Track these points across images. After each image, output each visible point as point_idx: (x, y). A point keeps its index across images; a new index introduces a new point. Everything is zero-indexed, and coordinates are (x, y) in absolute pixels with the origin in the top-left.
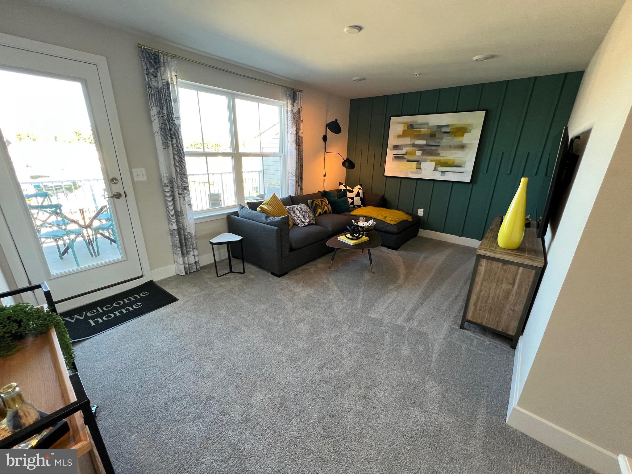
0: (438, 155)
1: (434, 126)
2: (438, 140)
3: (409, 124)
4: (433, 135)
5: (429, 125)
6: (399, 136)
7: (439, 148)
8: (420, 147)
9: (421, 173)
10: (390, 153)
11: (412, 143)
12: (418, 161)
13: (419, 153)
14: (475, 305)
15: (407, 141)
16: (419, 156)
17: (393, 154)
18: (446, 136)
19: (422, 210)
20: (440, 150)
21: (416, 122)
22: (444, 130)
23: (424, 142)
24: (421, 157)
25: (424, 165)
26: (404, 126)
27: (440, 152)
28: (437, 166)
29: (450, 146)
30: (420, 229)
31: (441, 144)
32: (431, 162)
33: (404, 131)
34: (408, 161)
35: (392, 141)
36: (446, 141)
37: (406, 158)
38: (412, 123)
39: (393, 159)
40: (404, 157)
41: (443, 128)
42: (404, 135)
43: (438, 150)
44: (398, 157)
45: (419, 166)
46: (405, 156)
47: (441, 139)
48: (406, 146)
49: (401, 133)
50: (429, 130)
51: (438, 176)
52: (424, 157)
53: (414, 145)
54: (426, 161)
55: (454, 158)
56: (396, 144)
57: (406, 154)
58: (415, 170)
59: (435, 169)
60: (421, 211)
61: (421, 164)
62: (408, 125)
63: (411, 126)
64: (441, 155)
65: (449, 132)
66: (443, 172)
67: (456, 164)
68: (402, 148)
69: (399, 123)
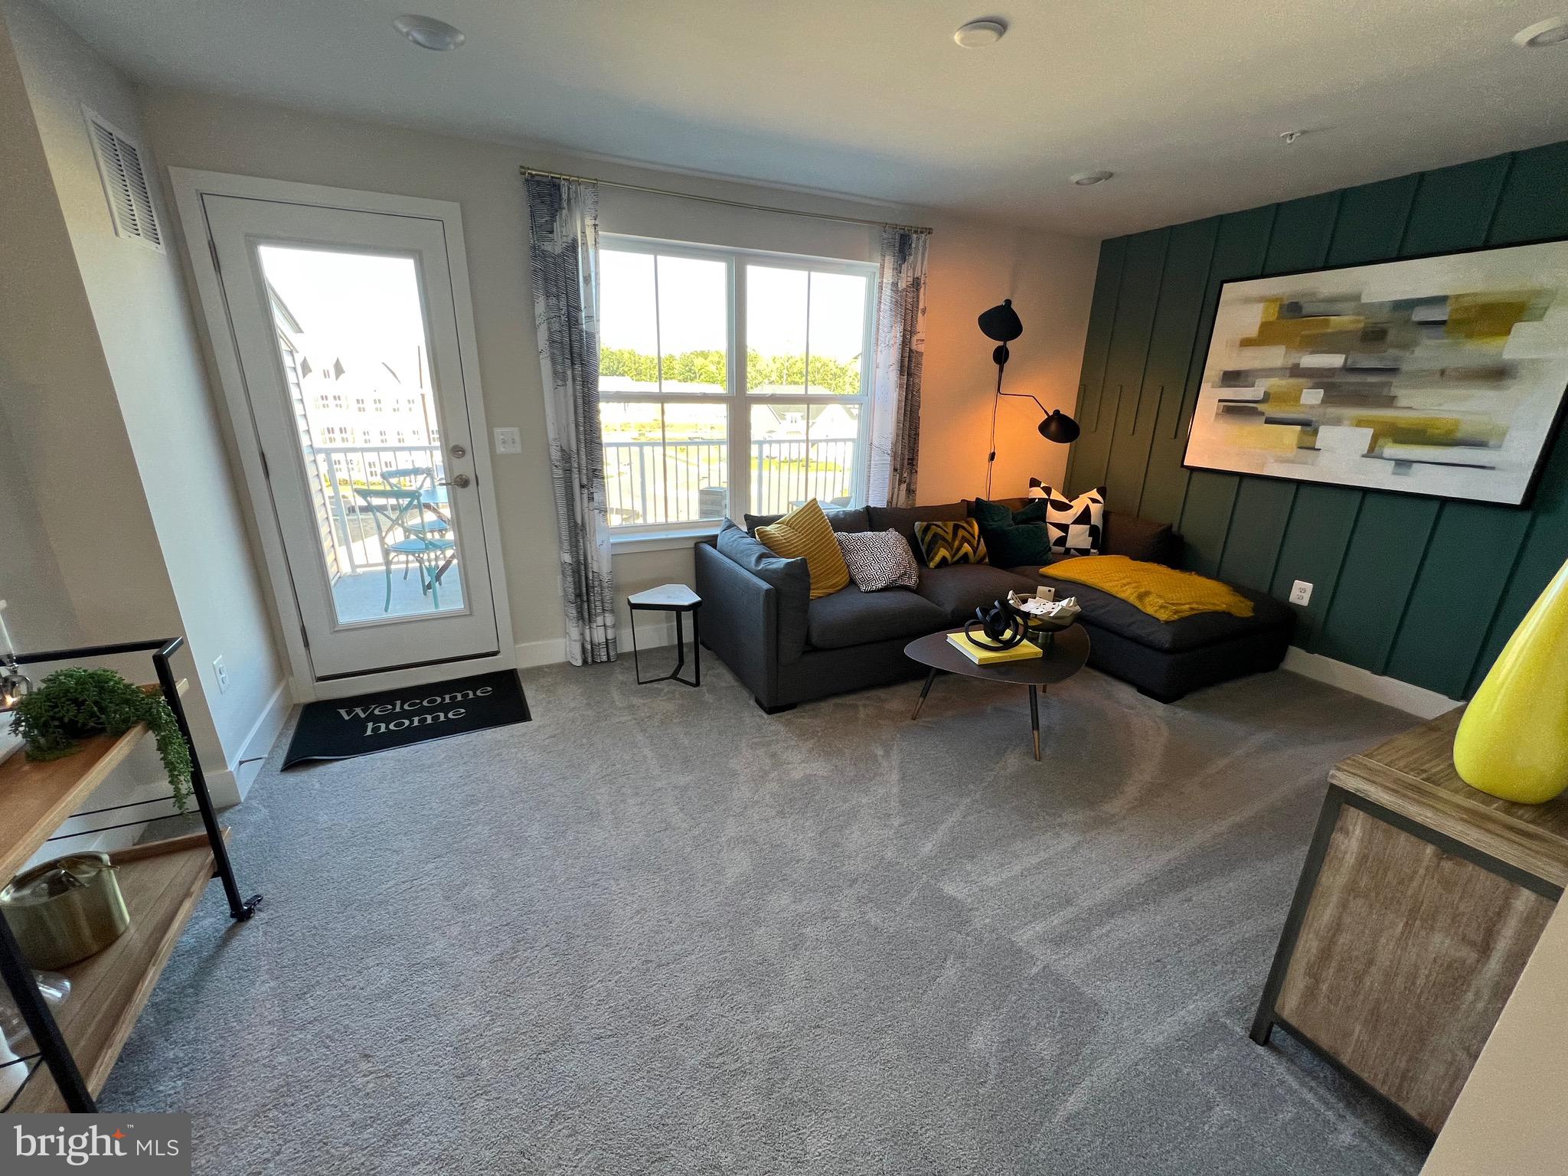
0: (1390, 402)
1: (1382, 304)
2: (1393, 352)
3: (1286, 302)
4: (1374, 336)
5: (1365, 300)
6: (1246, 343)
7: (1395, 380)
8: (1320, 378)
9: (1313, 465)
10: (1210, 397)
11: (1291, 362)
12: (1305, 424)
13: (1312, 397)
14: (1314, 974)
15: (1275, 356)
16: (1312, 407)
17: (1220, 401)
18: (1429, 338)
19: (1309, 586)
20: (1400, 387)
21: (1314, 294)
22: (1421, 314)
23: (1336, 360)
24: (1321, 410)
25: (1326, 435)
26: (1266, 310)
27: (1394, 391)
28: (1381, 442)
29: (1443, 373)
30: (1290, 647)
31: (1405, 367)
32: (1357, 426)
33: (1265, 326)
34: (1269, 421)
35: (1220, 357)
36: (1428, 352)
37: (1263, 414)
38: (1302, 301)
39: (1217, 414)
40: (1256, 409)
41: (1417, 309)
42: (1266, 336)
43: (1389, 384)
44: (1233, 410)
45: (1308, 441)
46: (1260, 407)
47: (1408, 346)
48: (1269, 372)
49: (1253, 332)
50: (1362, 318)
51: (1380, 476)
52: (1333, 411)
53: (1296, 371)
54: (1337, 422)
55: (1455, 416)
56: (1231, 368)
57: (1266, 398)
58: (1292, 452)
59: (1372, 453)
60: (1303, 590)
61: (1316, 432)
62: (1281, 307)
63: (1292, 309)
64: (1403, 402)
65: (1443, 323)
66: (1403, 464)
67: (1459, 435)
68: (1250, 379)
69: (1248, 300)
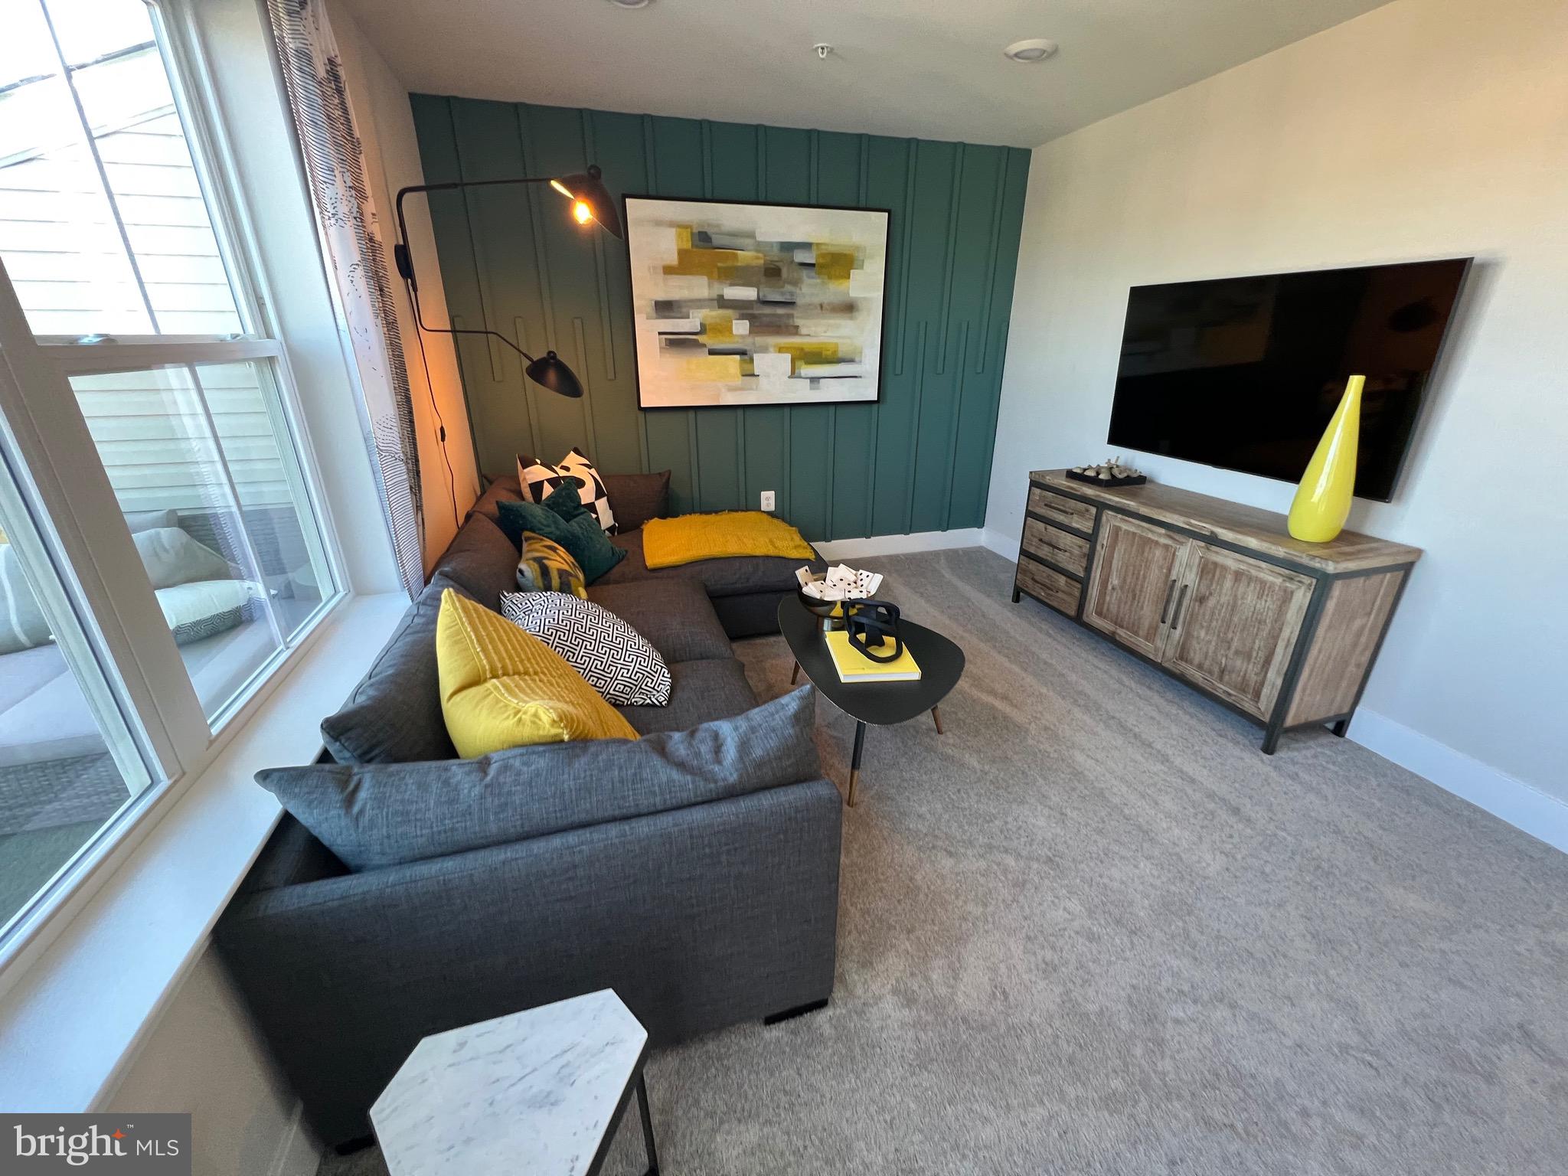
0: (795, 331)
1: (771, 244)
2: (788, 288)
3: (695, 231)
4: (772, 272)
5: (760, 238)
6: (668, 270)
7: (795, 313)
8: (741, 308)
9: (757, 389)
10: (648, 330)
11: (714, 294)
12: (742, 353)
13: (741, 327)
14: (1304, 690)
15: (697, 287)
16: (743, 337)
17: (660, 333)
18: (809, 277)
19: (772, 494)
20: (801, 318)
21: (718, 226)
22: (800, 257)
23: (749, 293)
24: (750, 340)
25: (761, 362)
26: (679, 236)
27: (798, 322)
28: (798, 363)
29: (821, 306)
31: (800, 301)
32: (779, 352)
33: (682, 253)
34: (712, 352)
35: (646, 288)
36: (810, 290)
37: (704, 345)
38: (710, 231)
39: (660, 348)
40: (696, 341)
41: (796, 251)
42: (684, 266)
43: (791, 316)
44: (677, 343)
45: (747, 366)
46: (701, 339)
47: (796, 283)
48: (698, 303)
49: (673, 259)
50: (761, 255)
51: (801, 393)
52: (760, 340)
53: (722, 302)
54: (764, 349)
55: (835, 341)
56: (662, 296)
57: (703, 330)
58: (739, 381)
59: (794, 374)
60: (768, 499)
61: (752, 360)
62: (692, 234)
63: (703, 238)
64: (803, 331)
65: (813, 265)
66: (814, 380)
67: (840, 355)
68: (684, 310)
69: (659, 223)
